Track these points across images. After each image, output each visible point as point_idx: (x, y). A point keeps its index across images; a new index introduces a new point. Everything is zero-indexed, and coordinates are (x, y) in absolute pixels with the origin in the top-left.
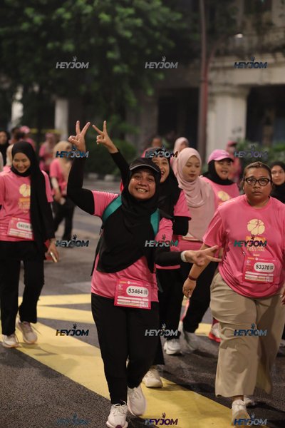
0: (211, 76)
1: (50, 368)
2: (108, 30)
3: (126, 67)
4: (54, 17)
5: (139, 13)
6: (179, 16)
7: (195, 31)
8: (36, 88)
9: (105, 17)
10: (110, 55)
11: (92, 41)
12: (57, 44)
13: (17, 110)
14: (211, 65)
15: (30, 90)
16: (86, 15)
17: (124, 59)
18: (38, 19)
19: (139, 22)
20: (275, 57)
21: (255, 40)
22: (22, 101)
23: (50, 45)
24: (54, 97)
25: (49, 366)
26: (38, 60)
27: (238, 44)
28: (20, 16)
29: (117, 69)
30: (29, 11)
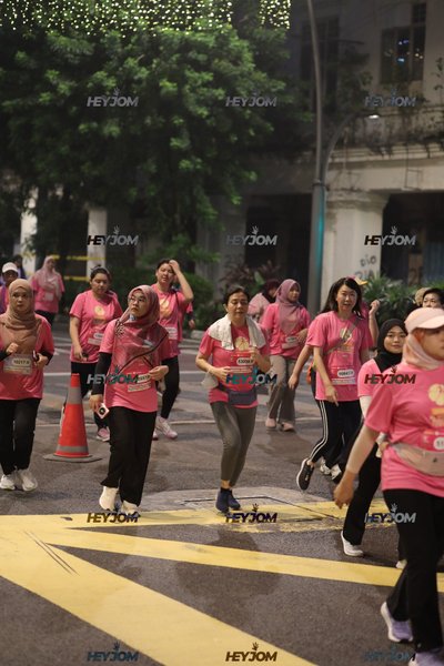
0: (330, 176)
1: (94, 627)
2: (173, 105)
3: (199, 160)
4: (90, 85)
5: (221, 80)
6: (282, 85)
7: (305, 108)
8: (59, 192)
9: (168, 86)
10: (175, 142)
11: (148, 121)
12: (95, 125)
13: (29, 224)
14: (330, 160)
15: (50, 194)
16: (140, 81)
17: (197, 150)
18: (64, 87)
19: (220, 93)
20: (427, 150)
21: (398, 123)
22: (35, 211)
23: (82, 127)
24: (86, 205)
25: (92, 623)
26: (64, 149)
27: (370, 129)
28: (37, 81)
29: (185, 164)
30: (52, 75)
